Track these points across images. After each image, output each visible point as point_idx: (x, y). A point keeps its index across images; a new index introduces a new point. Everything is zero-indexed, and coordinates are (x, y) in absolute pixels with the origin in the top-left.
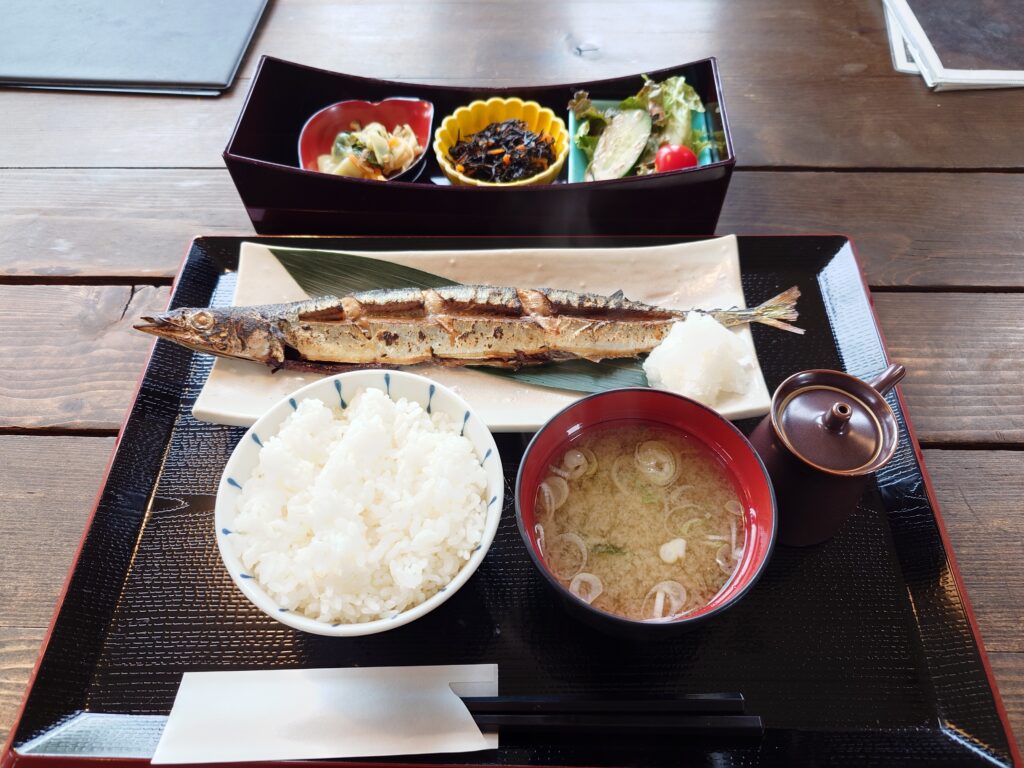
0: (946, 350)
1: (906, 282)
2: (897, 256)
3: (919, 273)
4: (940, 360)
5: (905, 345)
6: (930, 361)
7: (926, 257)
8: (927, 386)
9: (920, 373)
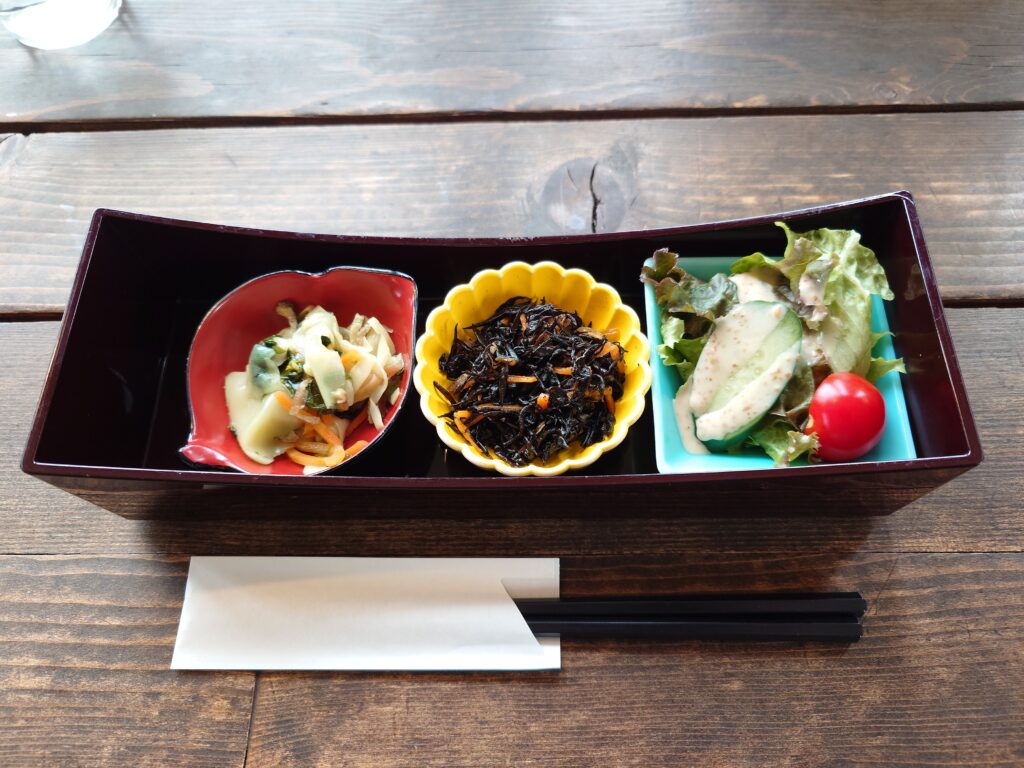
0: (1008, 184)
1: (962, 99)
2: (951, 66)
3: (978, 87)
4: (1000, 197)
5: (957, 179)
6: (988, 198)
7: (988, 66)
8: (983, 230)
9: (975, 213)
